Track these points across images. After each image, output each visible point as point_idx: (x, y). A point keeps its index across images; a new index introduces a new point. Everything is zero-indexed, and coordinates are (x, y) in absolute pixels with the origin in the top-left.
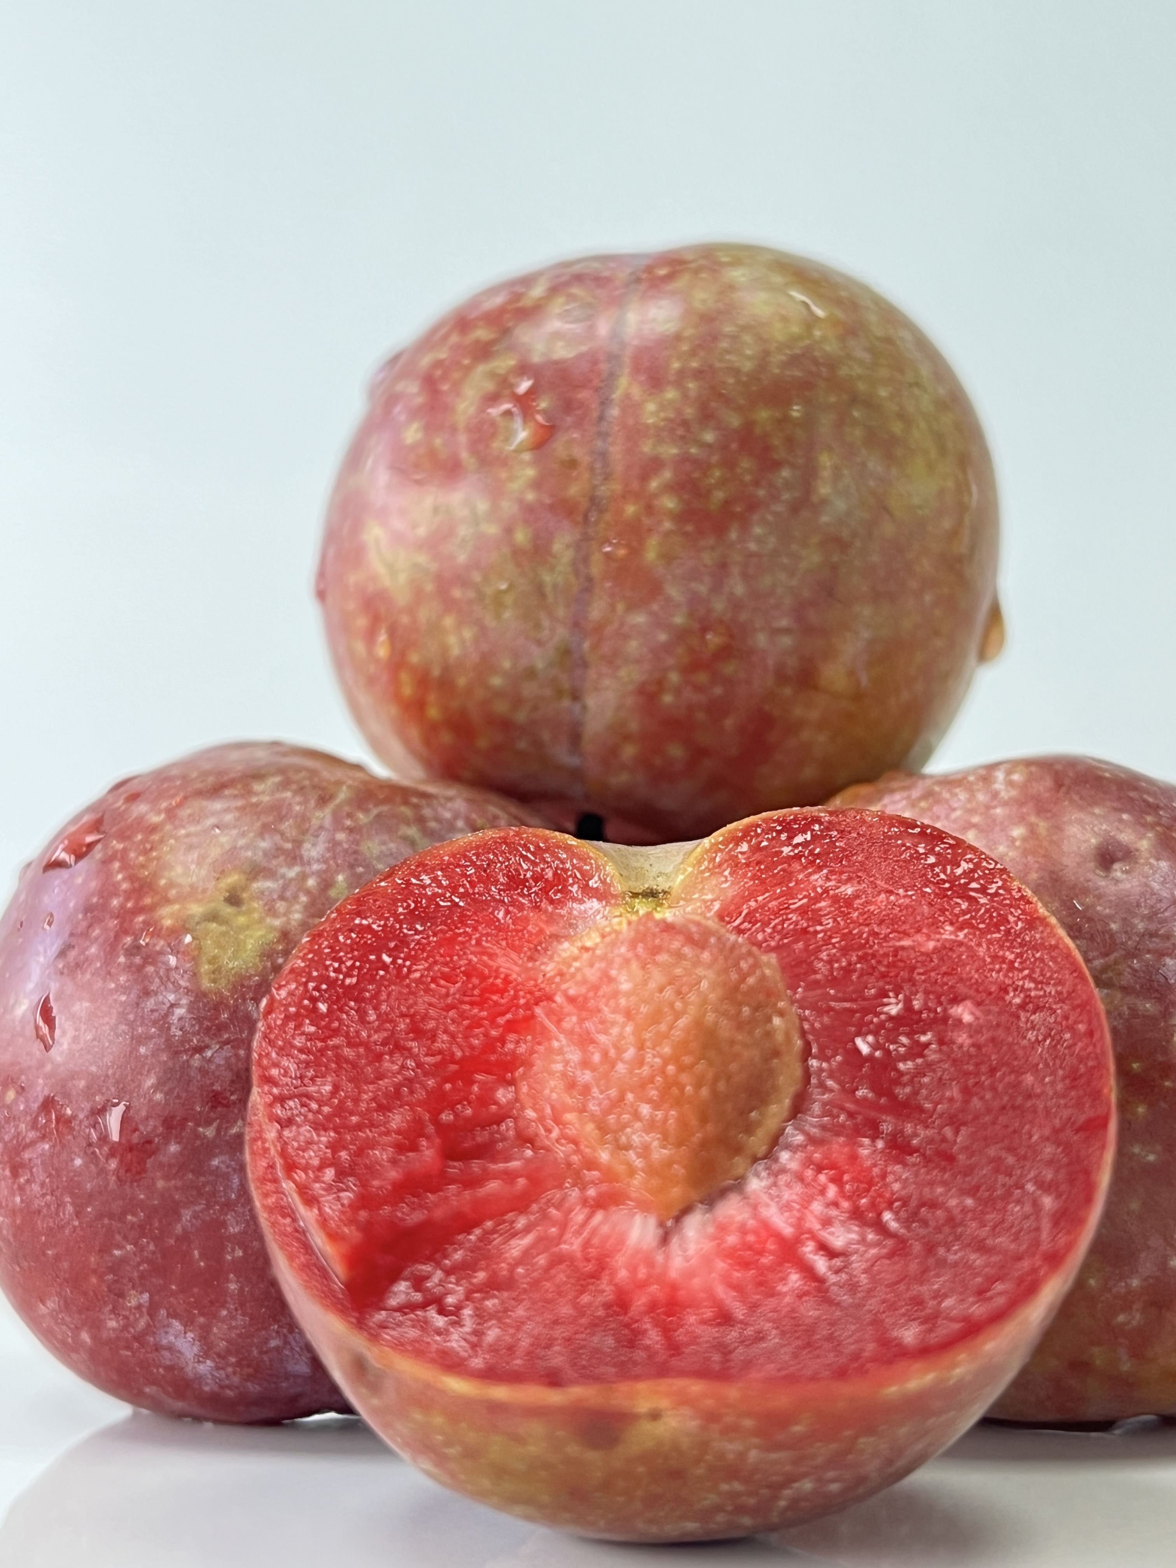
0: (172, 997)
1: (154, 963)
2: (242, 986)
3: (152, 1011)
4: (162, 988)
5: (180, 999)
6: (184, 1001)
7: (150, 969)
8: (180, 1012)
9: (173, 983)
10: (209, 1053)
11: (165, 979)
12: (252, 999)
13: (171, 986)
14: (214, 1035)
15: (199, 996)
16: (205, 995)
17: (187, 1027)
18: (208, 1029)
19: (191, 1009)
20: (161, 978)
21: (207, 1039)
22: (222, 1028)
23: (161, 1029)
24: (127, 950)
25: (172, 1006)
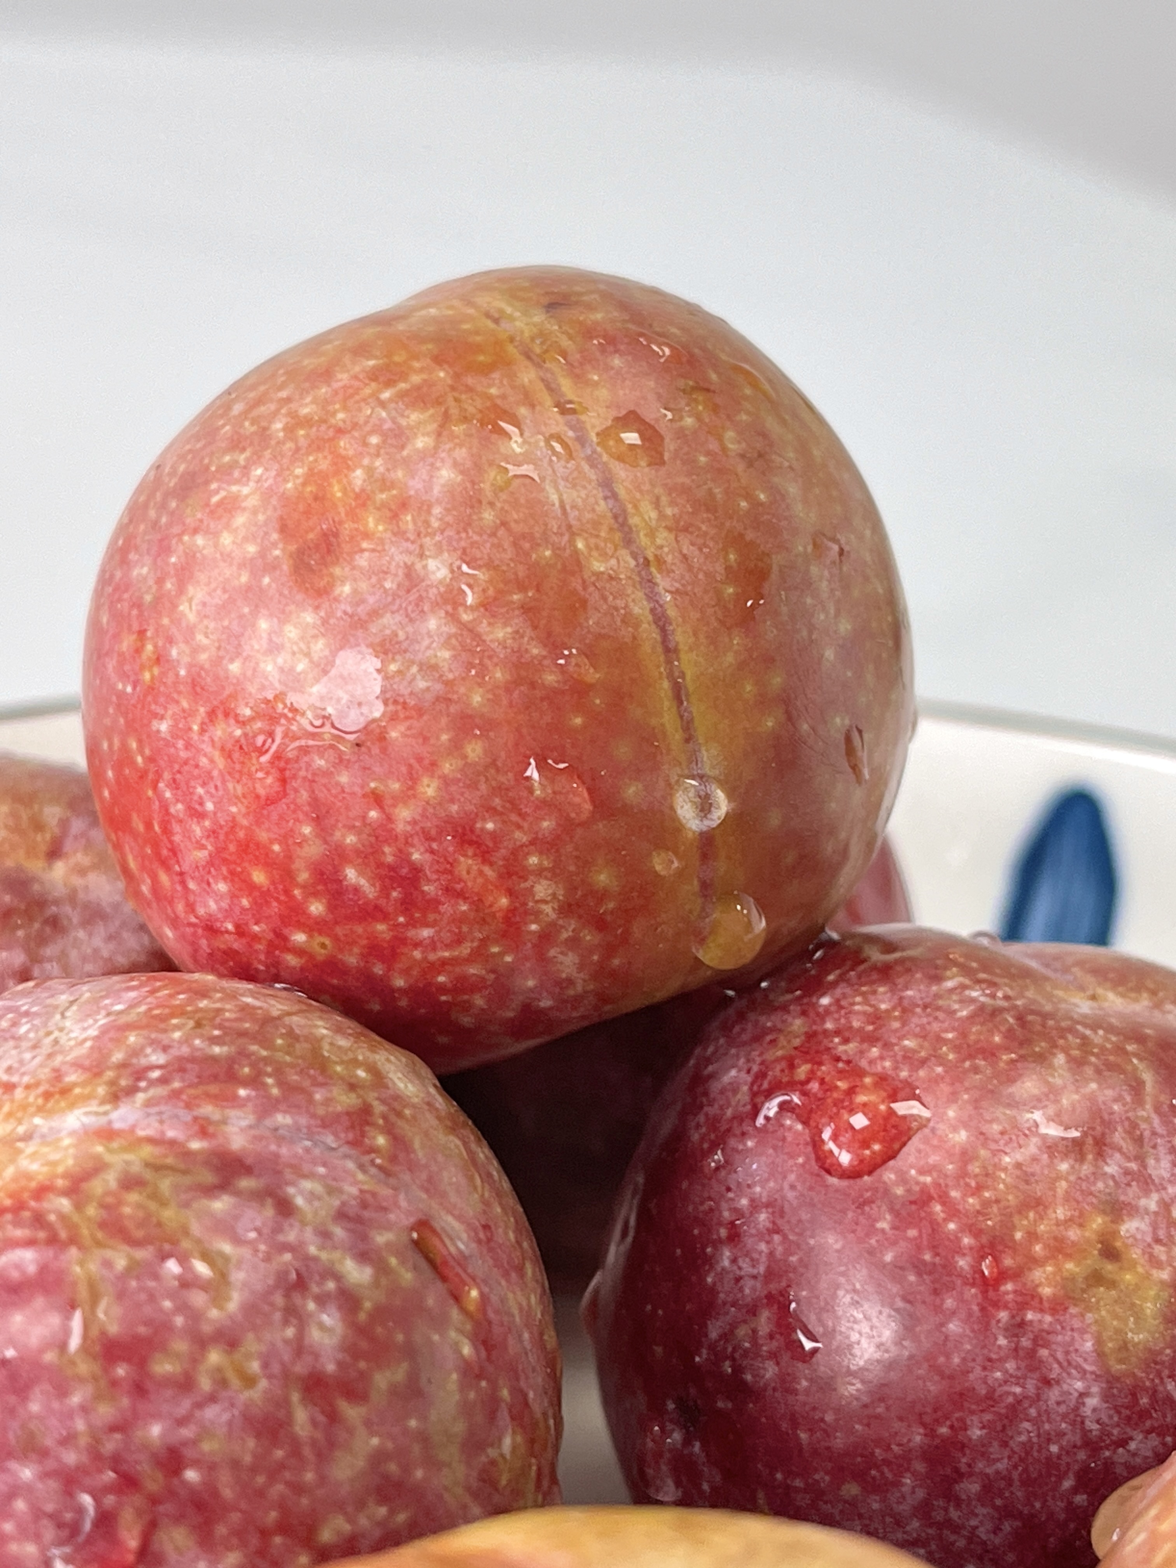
0: (1079, 1385)
1: (1046, 1345)
2: (1156, 1363)
3: (1058, 1403)
4: (1064, 1375)
5: (1089, 1387)
6: (1095, 1389)
7: (1044, 1353)
8: (1092, 1402)
9: (1076, 1368)
10: (1133, 1446)
11: (1065, 1364)
12: (1169, 1377)
13: (1073, 1371)
14: (1136, 1424)
15: (1110, 1381)
16: (1117, 1379)
17: (1105, 1419)
18: (1129, 1419)
19: (1106, 1397)
20: (1059, 1363)
21: (1128, 1430)
22: (1144, 1415)
23: (1073, 1423)
24: (1006, 1330)
25: (1082, 1395)
